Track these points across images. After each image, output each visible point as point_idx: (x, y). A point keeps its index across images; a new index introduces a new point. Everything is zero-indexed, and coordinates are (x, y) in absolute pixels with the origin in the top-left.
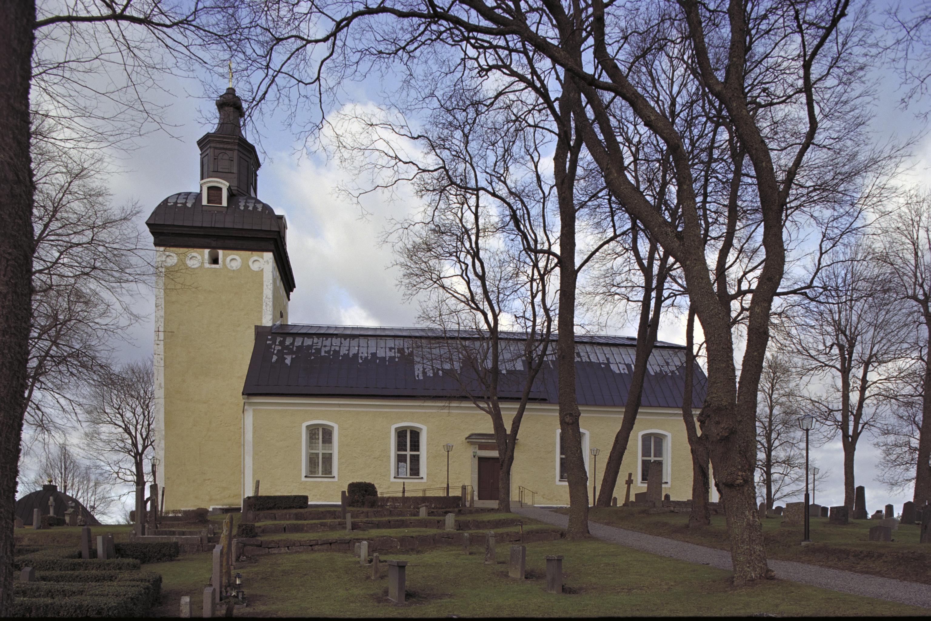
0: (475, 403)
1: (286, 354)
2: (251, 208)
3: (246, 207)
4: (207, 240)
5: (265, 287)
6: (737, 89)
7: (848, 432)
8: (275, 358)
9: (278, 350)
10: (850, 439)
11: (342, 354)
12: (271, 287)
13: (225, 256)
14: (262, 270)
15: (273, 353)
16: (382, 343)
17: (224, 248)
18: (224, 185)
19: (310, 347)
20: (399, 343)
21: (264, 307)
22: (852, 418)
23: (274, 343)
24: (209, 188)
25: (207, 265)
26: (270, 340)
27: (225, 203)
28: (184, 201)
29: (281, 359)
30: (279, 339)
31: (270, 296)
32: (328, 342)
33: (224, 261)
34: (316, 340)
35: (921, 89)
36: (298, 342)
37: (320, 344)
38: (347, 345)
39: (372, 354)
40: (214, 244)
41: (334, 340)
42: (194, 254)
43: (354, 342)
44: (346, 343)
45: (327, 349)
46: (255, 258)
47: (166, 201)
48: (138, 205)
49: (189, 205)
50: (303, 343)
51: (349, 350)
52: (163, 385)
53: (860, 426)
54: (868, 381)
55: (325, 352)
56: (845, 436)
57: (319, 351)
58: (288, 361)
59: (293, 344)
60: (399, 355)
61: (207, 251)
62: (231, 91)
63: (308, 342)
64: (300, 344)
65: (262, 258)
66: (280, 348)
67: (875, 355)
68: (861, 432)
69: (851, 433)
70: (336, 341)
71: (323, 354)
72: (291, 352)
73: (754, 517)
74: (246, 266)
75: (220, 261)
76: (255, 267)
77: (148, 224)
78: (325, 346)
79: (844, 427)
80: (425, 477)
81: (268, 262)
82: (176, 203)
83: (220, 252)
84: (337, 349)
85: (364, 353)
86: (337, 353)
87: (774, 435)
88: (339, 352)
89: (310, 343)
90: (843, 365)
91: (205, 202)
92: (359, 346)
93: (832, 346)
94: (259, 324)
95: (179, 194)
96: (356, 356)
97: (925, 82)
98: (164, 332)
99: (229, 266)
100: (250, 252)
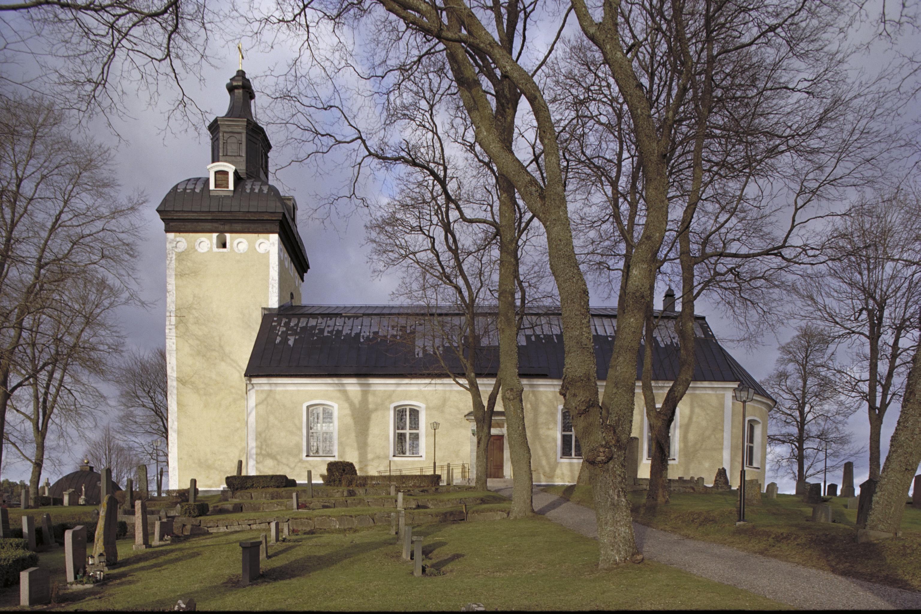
0: (454, 380)
1: (290, 335)
2: (257, 191)
3: (252, 189)
4: (216, 225)
5: (271, 269)
6: (610, 29)
7: (875, 404)
8: (278, 339)
9: (283, 332)
10: (877, 411)
11: (344, 333)
12: (276, 268)
13: (232, 240)
14: (268, 252)
15: (277, 334)
16: (385, 321)
17: (231, 232)
18: (230, 168)
19: (314, 327)
20: (402, 321)
21: (270, 289)
22: (879, 389)
23: (279, 324)
24: (216, 173)
25: (215, 249)
26: (275, 321)
27: (231, 187)
28: (192, 187)
29: (285, 340)
30: (284, 320)
31: (276, 277)
32: (331, 322)
33: (232, 244)
34: (320, 320)
35: (860, 16)
36: (303, 322)
37: (324, 324)
38: (351, 324)
39: (374, 333)
40: (221, 227)
41: (338, 319)
42: (203, 239)
43: (358, 322)
44: (349, 322)
45: (330, 329)
46: (261, 240)
47: (176, 187)
48: (144, 194)
49: (197, 190)
50: (307, 323)
51: (351, 330)
52: (175, 368)
53: (889, 397)
54: (899, 349)
55: (328, 332)
56: (872, 408)
57: (322, 331)
58: (291, 342)
59: (297, 325)
60: (401, 333)
61: (215, 235)
62: (241, 74)
63: (313, 322)
64: (304, 325)
65: (268, 240)
66: (284, 329)
67: (909, 319)
68: (889, 403)
69: (878, 404)
70: (339, 322)
71: (326, 334)
72: (295, 333)
73: (619, 496)
74: (252, 248)
75: (228, 245)
76: (261, 250)
77: (158, 211)
78: (329, 326)
79: (870, 398)
80: (424, 455)
81: (273, 244)
82: (185, 189)
83: (228, 236)
84: (340, 328)
85: (366, 333)
86: (339, 332)
87: (807, 409)
88: (342, 331)
89: (314, 324)
90: (872, 331)
91: (212, 186)
92: (362, 326)
93: (861, 310)
94: (265, 306)
95: (189, 180)
96: (358, 335)
97: (864, 7)
98: (176, 316)
99: (236, 250)
100: (256, 235)
